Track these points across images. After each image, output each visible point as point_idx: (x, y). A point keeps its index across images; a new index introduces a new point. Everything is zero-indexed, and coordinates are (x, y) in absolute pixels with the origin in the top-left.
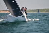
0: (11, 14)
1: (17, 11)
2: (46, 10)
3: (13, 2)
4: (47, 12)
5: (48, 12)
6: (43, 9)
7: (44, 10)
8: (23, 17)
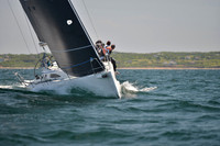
0: (55, 67)
3: (69, 22)
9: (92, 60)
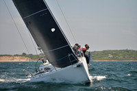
1: (63, 53)
2: (112, 54)
4: (113, 58)
5: (117, 59)
6: (104, 51)
7: (105, 53)
8: (79, 69)
9: (69, 55)
